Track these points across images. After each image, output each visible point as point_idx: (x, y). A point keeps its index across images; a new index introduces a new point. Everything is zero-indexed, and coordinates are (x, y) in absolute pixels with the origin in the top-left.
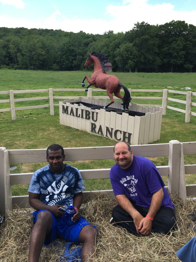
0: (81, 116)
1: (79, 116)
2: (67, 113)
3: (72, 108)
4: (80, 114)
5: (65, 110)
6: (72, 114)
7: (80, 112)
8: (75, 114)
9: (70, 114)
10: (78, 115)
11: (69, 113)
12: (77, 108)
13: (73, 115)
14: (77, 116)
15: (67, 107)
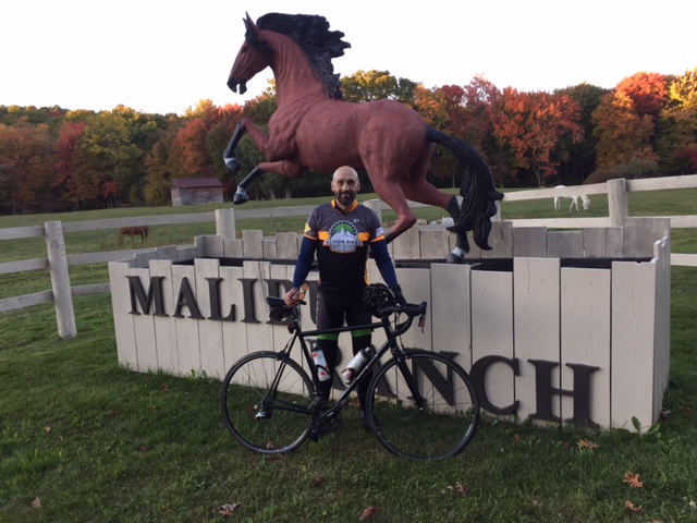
0: (241, 314)
1: (233, 317)
2: (161, 312)
3: (185, 280)
4: (233, 307)
5: (148, 298)
6: (186, 311)
7: (233, 296)
8: (206, 310)
9: (179, 314)
10: (226, 312)
11: (171, 307)
12: (215, 275)
13: (196, 314)
14: (217, 314)
15: (158, 282)
